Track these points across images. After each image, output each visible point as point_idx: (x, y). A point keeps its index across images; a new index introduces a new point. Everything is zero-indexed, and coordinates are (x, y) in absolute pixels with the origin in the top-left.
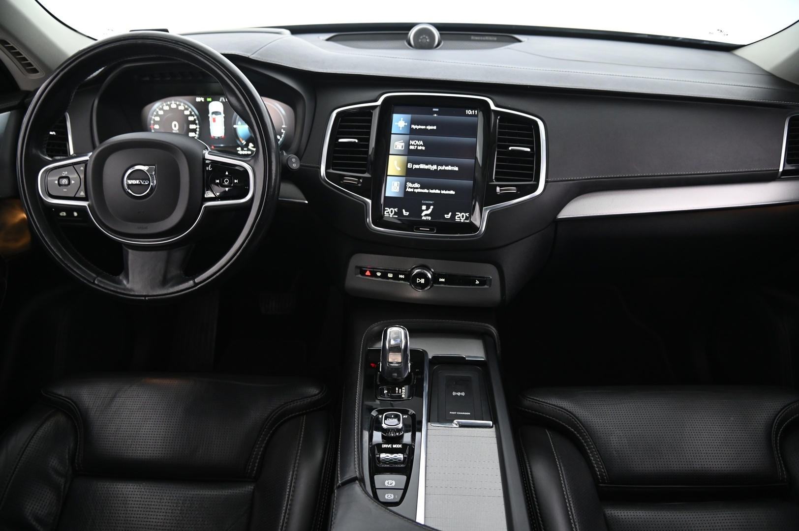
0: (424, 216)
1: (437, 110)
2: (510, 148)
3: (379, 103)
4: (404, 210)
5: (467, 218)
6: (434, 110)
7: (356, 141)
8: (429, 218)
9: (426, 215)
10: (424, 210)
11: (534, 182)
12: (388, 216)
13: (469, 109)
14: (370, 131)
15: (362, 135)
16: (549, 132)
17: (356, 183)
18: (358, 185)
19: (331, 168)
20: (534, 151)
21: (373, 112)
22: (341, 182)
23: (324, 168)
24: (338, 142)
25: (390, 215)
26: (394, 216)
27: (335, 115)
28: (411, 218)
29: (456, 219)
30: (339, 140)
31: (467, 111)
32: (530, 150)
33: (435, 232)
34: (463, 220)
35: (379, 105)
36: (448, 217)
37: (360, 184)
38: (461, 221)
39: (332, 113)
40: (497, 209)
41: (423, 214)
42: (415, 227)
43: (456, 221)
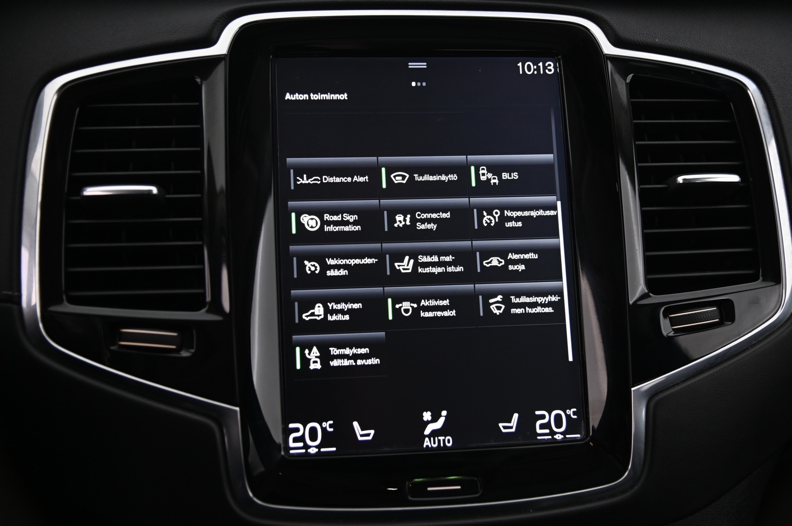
0: (429, 436)
1: (423, 65)
2: (680, 179)
3: (221, 47)
4: (356, 424)
5: (572, 426)
6: (412, 65)
7: (154, 190)
8: (448, 440)
9: (435, 434)
10: (428, 422)
11: (764, 280)
12: (304, 451)
13: (524, 58)
14: (198, 149)
15: (175, 170)
16: (784, 115)
17: (174, 347)
18: (179, 354)
19: (64, 297)
20: (751, 179)
21: (204, 82)
22: (112, 348)
23: (36, 300)
24: (78, 198)
25: (310, 447)
26: (322, 450)
27: (55, 97)
28: (386, 449)
29: (539, 431)
30: (85, 189)
31: (518, 65)
32: (741, 180)
33: (481, 492)
34: (562, 435)
35: (223, 56)
36: (511, 428)
37: (187, 351)
38: (556, 439)
39: (43, 91)
40: (673, 386)
41: (427, 431)
42: (407, 483)
43: (539, 438)
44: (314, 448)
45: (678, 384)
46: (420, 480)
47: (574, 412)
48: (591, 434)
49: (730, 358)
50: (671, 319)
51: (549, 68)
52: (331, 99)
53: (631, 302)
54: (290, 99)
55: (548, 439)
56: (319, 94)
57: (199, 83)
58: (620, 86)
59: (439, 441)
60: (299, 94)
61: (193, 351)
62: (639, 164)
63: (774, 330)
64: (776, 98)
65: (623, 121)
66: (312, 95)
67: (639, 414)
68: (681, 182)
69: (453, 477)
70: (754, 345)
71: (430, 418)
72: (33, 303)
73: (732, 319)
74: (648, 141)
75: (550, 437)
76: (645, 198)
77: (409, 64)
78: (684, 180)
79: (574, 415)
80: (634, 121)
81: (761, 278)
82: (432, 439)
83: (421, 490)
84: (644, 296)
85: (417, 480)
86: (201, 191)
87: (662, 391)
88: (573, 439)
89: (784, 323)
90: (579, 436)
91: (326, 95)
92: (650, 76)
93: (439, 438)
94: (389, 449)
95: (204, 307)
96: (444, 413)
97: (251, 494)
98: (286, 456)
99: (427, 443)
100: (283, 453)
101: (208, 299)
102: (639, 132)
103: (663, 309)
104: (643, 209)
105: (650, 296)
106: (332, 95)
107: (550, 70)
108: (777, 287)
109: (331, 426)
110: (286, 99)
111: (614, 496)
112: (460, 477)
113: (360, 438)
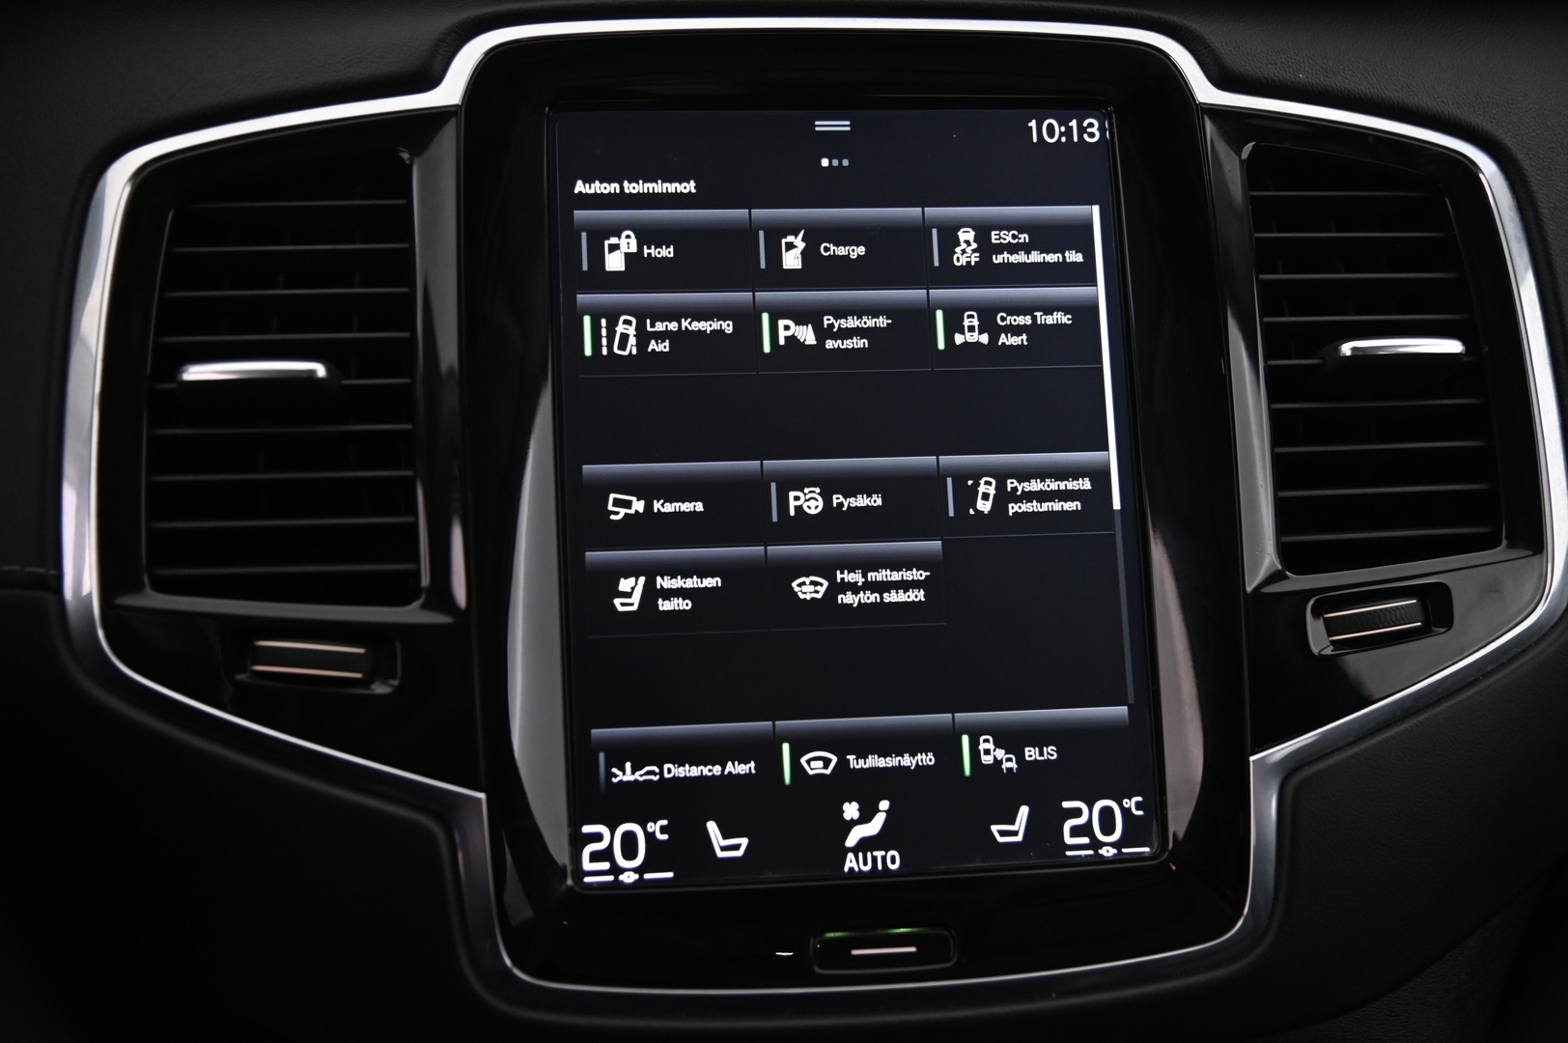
0: (855, 850)
1: (843, 126)
2: (1346, 349)
3: (450, 91)
4: (712, 826)
5: (1134, 831)
6: (823, 126)
7: (320, 370)
8: (893, 860)
9: (865, 845)
10: (853, 823)
11: (1509, 546)
12: (611, 878)
13: (1042, 110)
14: (406, 290)
15: (360, 330)
16: (1552, 223)
17: (358, 675)
18: (369, 689)
19: (146, 579)
20: (1486, 349)
21: (416, 160)
22: (239, 677)
23: (90, 584)
24: (172, 386)
25: (623, 871)
26: (647, 876)
27: (128, 190)
28: (771, 875)
29: (1069, 840)
30: (185, 368)
31: (1030, 124)
32: (1466, 350)
33: (955, 959)
34: (1113, 847)
35: (454, 109)
36: (1015, 833)
37: (384, 682)
38: (1102, 856)
39: (104, 176)
40: (1332, 753)
41: (851, 841)
42: (812, 940)
43: (1068, 853)
44: (631, 874)
45: (1340, 749)
46: (838, 934)
47: (1137, 803)
48: (1171, 846)
49: (1443, 698)
50: (1327, 621)
51: (1089, 130)
52: (665, 191)
53: (1249, 589)
54: (584, 192)
55: (1086, 856)
56: (641, 182)
57: (407, 162)
58: (1229, 166)
59: (874, 859)
60: (601, 183)
61: (395, 683)
62: (1266, 320)
63: (1528, 644)
64: (1535, 189)
65: (1235, 235)
66: (626, 184)
67: (1265, 807)
68: (1348, 353)
69: (902, 930)
70: (1491, 673)
71: (856, 815)
72: (85, 591)
73: (1448, 623)
74: (1285, 273)
75: (1091, 852)
76: (1277, 387)
77: (817, 123)
78: (1354, 349)
79: (1137, 809)
80: (1257, 235)
81: (1504, 542)
82: (861, 855)
83: (837, 954)
84: (1274, 577)
85: (831, 935)
86: (411, 373)
87: (1310, 763)
88: (1135, 856)
89: (1549, 630)
90: (1147, 849)
91: (654, 185)
92: (1287, 145)
93: (875, 853)
94: (775, 876)
95: (417, 598)
96: (884, 805)
97: (508, 962)
98: (577, 889)
99: (850, 862)
100: (570, 882)
101: (425, 581)
102: (1267, 256)
103: (1312, 602)
104: (1274, 406)
105: (1287, 578)
106: (665, 185)
107: (1092, 135)
108: (1536, 559)
109: (663, 830)
110: (576, 191)
111: (1214, 967)
112: (915, 930)
113: (720, 854)
